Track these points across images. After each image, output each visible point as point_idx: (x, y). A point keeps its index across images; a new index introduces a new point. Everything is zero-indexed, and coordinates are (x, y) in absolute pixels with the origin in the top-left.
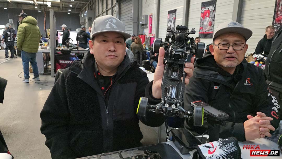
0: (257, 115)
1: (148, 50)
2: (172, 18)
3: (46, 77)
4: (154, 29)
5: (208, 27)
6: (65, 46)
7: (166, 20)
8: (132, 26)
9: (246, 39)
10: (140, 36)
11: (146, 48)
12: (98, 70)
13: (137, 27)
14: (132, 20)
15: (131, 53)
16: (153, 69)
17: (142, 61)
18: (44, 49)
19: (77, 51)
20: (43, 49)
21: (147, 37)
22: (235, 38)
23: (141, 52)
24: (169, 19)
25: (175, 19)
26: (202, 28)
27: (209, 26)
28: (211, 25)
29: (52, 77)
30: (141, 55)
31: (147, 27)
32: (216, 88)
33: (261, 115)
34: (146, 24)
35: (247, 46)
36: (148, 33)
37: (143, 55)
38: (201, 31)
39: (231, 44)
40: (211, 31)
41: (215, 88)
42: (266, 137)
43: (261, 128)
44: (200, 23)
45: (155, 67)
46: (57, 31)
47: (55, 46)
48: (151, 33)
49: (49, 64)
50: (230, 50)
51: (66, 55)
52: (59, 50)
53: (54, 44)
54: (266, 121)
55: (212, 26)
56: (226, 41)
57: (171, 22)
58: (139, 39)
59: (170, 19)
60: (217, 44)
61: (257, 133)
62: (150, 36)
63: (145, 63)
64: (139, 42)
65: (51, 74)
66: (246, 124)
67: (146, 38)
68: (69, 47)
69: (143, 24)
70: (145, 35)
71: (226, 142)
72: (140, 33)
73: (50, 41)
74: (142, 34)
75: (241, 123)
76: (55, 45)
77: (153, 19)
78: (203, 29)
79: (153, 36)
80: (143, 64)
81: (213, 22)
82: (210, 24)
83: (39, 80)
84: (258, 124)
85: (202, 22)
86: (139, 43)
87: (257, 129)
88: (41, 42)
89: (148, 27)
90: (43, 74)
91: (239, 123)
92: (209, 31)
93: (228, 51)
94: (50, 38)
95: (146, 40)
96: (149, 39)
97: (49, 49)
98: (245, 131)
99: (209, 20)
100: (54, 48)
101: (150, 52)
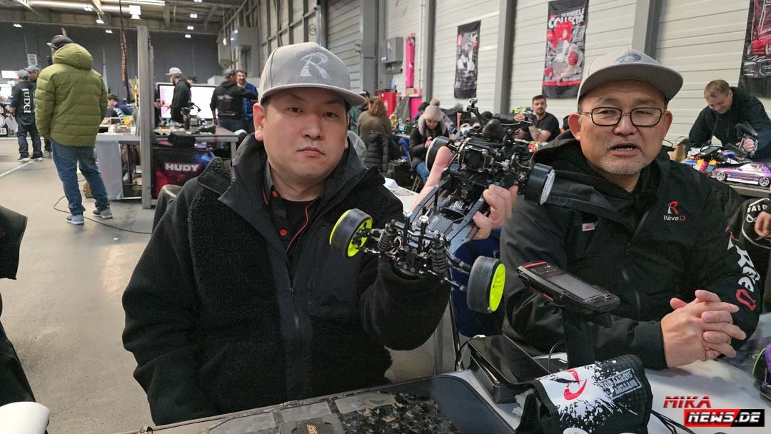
0: (696, 299)
1: (406, 133)
2: (469, 45)
3: (129, 209)
4: (420, 76)
5: (567, 69)
6: (180, 125)
7: (453, 51)
8: (360, 67)
9: (667, 96)
10: (383, 95)
11: (398, 126)
12: (271, 184)
13: (373, 71)
14: (359, 52)
15: (359, 141)
16: (418, 185)
17: (389, 162)
18: (123, 132)
19: (213, 138)
20: (122, 134)
21: (401, 98)
22: (638, 95)
23: (384, 138)
24: (461, 46)
25: (476, 48)
26: (551, 70)
27: (569, 66)
28: (576, 62)
29: (146, 208)
30: (385, 145)
31: (402, 70)
32: (587, 227)
33: (707, 299)
34: (399, 63)
35: (670, 116)
36: (404, 87)
37: (390, 146)
38: (547, 80)
39: (627, 110)
40: (575, 78)
41: (585, 227)
42: (721, 357)
43: (706, 334)
44: (544, 56)
45: (424, 179)
46: (158, 83)
47: (153, 126)
48: (412, 87)
49: (136, 173)
50: (624, 125)
51: (182, 148)
52: (164, 134)
53: (150, 121)
54: (719, 314)
55: (579, 64)
56: (612, 104)
57: (467, 56)
58: (380, 104)
59: (463, 48)
60: (590, 111)
61: (698, 346)
62: (411, 96)
63: (396, 168)
64: (379, 110)
65: (143, 200)
66: (668, 322)
67: (398, 99)
68: (191, 127)
69: (389, 61)
70: (396, 91)
71: (611, 367)
72: (382, 87)
73: (139, 111)
74: (388, 90)
75: (653, 322)
76: (153, 122)
77: (416, 48)
78: (553, 74)
79: (417, 95)
80: (391, 171)
81: (581, 53)
82: (572, 59)
83: (109, 216)
84: (698, 323)
85: (551, 55)
86: (380, 113)
87: (695, 337)
88: (115, 114)
89: (404, 71)
90: (122, 201)
91: (648, 321)
92: (570, 79)
93: (617, 130)
94: (139, 102)
95: (398, 104)
96: (407, 102)
97: (137, 134)
98: (666, 340)
99: (571, 49)
100: (151, 129)
101: (409, 137)
